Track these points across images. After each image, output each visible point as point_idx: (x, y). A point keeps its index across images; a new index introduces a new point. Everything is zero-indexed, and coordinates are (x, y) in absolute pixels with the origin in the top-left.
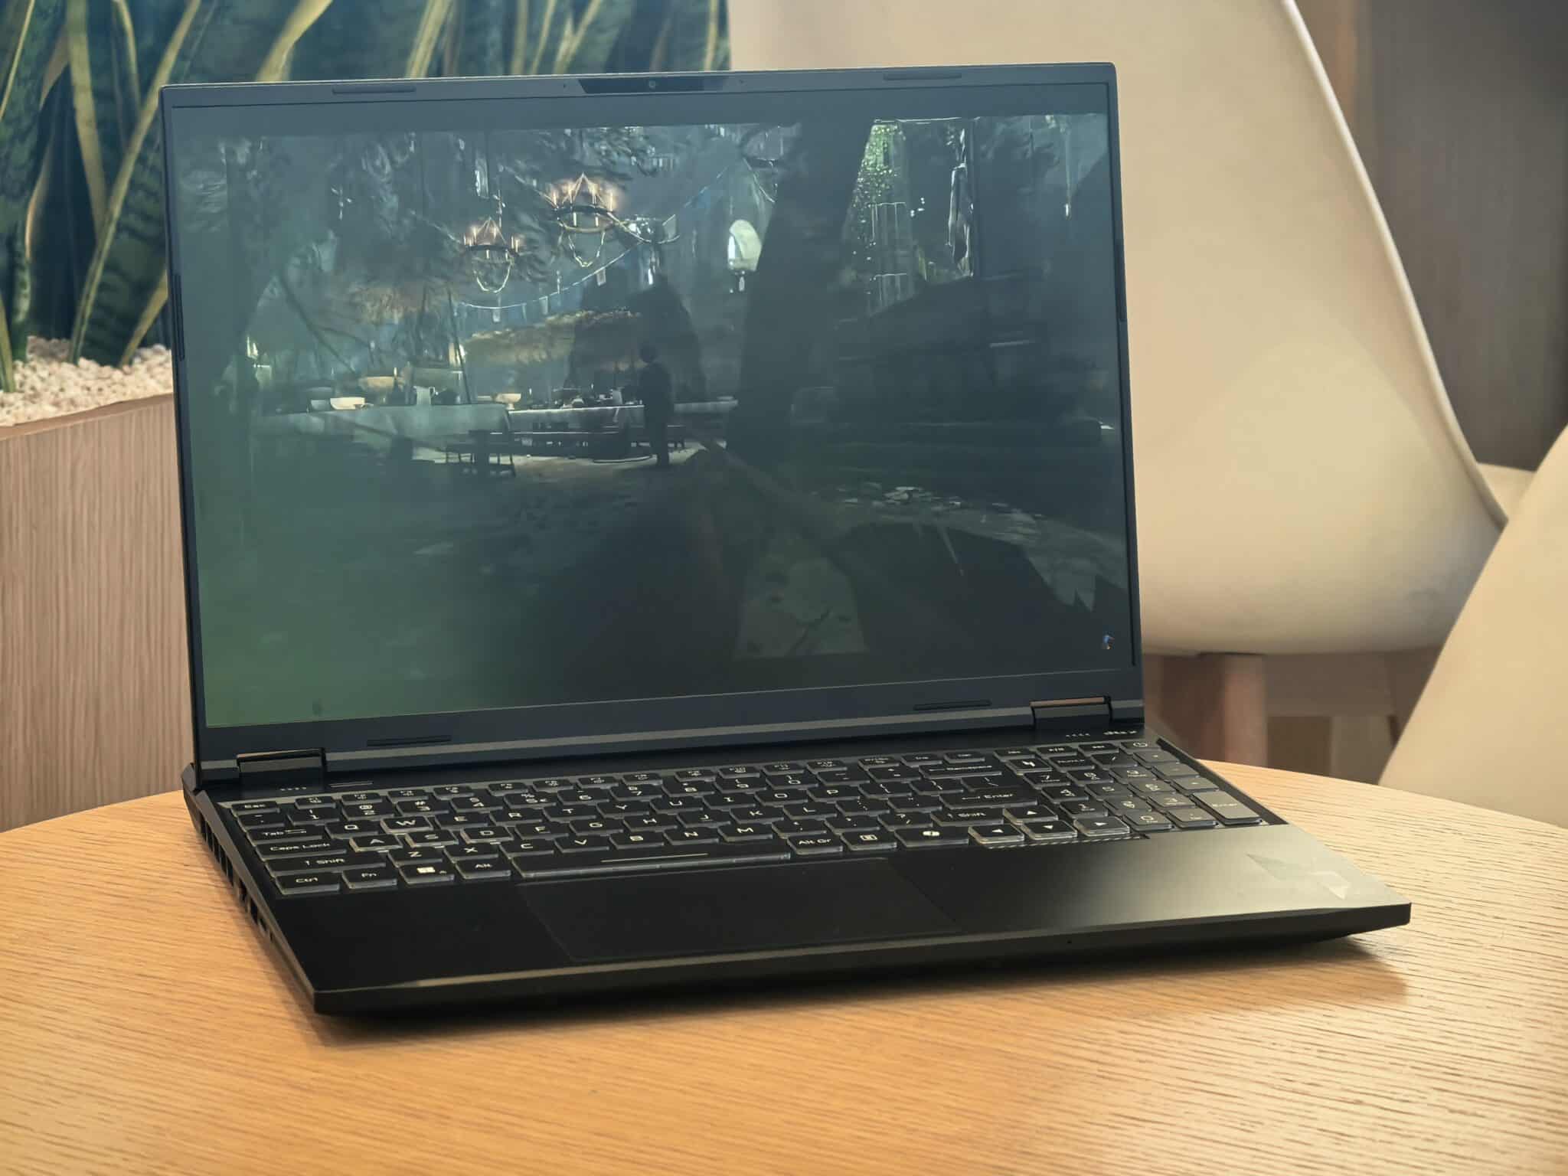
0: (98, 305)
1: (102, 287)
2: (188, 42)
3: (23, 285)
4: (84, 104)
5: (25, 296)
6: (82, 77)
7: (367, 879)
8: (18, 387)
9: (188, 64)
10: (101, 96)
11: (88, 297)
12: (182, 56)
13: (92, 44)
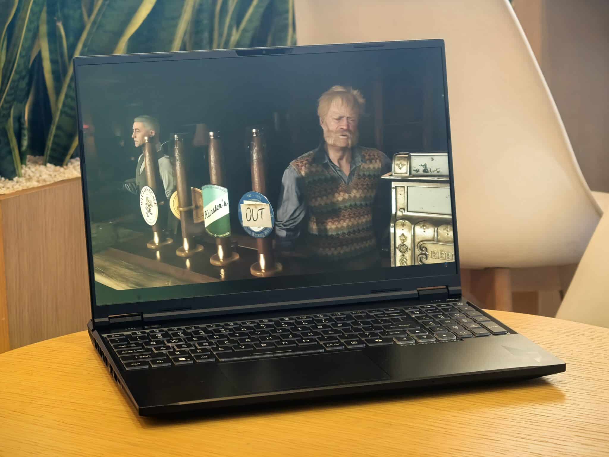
0: (54, 143)
1: (56, 136)
2: (87, 40)
3: (25, 135)
4: (47, 65)
5: (25, 140)
6: (46, 55)
7: (159, 363)
8: (23, 175)
9: (86, 49)
10: (53, 62)
11: (50, 140)
12: (85, 45)
13: (50, 42)
